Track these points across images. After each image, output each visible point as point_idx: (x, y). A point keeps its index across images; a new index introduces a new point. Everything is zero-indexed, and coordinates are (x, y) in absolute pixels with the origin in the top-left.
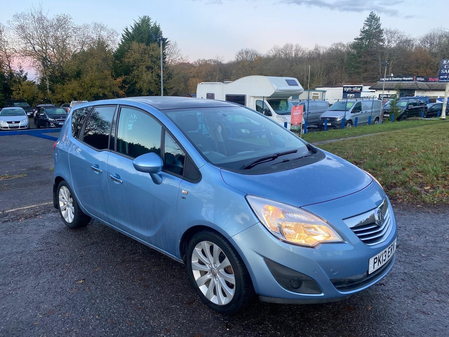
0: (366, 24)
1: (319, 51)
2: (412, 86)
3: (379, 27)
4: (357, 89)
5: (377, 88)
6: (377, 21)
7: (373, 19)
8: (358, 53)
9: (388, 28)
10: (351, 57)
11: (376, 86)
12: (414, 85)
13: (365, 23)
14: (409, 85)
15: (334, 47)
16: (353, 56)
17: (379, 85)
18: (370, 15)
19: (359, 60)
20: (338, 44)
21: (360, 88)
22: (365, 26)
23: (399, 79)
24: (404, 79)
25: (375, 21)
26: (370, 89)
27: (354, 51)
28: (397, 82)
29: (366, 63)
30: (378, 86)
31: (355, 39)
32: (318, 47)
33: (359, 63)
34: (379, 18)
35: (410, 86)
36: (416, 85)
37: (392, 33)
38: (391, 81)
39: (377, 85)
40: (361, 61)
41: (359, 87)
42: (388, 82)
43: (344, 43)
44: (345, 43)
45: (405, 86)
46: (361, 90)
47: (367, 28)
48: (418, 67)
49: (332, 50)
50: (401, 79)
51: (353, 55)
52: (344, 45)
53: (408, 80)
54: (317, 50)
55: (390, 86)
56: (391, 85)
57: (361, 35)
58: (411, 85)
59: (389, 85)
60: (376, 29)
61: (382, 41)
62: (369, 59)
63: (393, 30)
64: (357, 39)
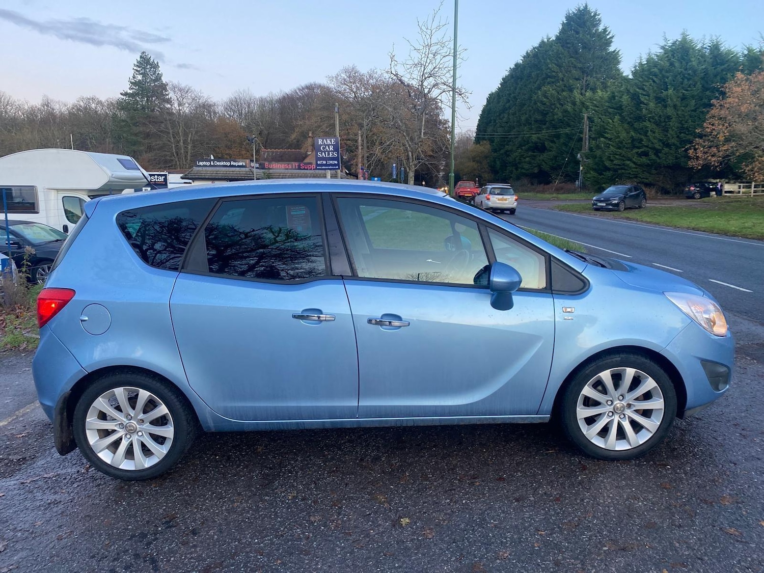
0: (137, 70)
1: (53, 109)
2: (246, 175)
3: (160, 78)
4: (157, 178)
5: (194, 177)
6: (154, 68)
7: (146, 64)
8: (132, 118)
9: (175, 82)
10: (121, 124)
11: (192, 174)
12: (248, 173)
13: (135, 68)
14: (241, 173)
15: (82, 104)
16: (124, 123)
17: (196, 172)
18: (141, 57)
19: (135, 129)
20: (89, 99)
21: (163, 177)
22: (135, 74)
23: (225, 163)
24: (233, 163)
25: (151, 68)
26: (182, 178)
27: (122, 115)
28: (224, 169)
29: (148, 135)
30: (194, 174)
31: (121, 94)
32: (49, 101)
33: (136, 135)
34: (158, 63)
35: (243, 175)
36: (251, 173)
37: (184, 91)
38: (214, 166)
39: (193, 172)
40: (140, 132)
41: (161, 175)
42: (210, 168)
43: (100, 99)
44: (103, 99)
45: (237, 175)
46: (165, 180)
47: (140, 77)
48: (229, 148)
49: (78, 110)
50: (228, 164)
51: (123, 121)
52: (100, 103)
53: (239, 166)
54: (48, 106)
55: (214, 175)
56: (215, 172)
57: (132, 89)
58: (244, 173)
59: (212, 172)
60: (155, 81)
61: (169, 101)
62: (152, 129)
63: (183, 86)
64: (126, 94)
